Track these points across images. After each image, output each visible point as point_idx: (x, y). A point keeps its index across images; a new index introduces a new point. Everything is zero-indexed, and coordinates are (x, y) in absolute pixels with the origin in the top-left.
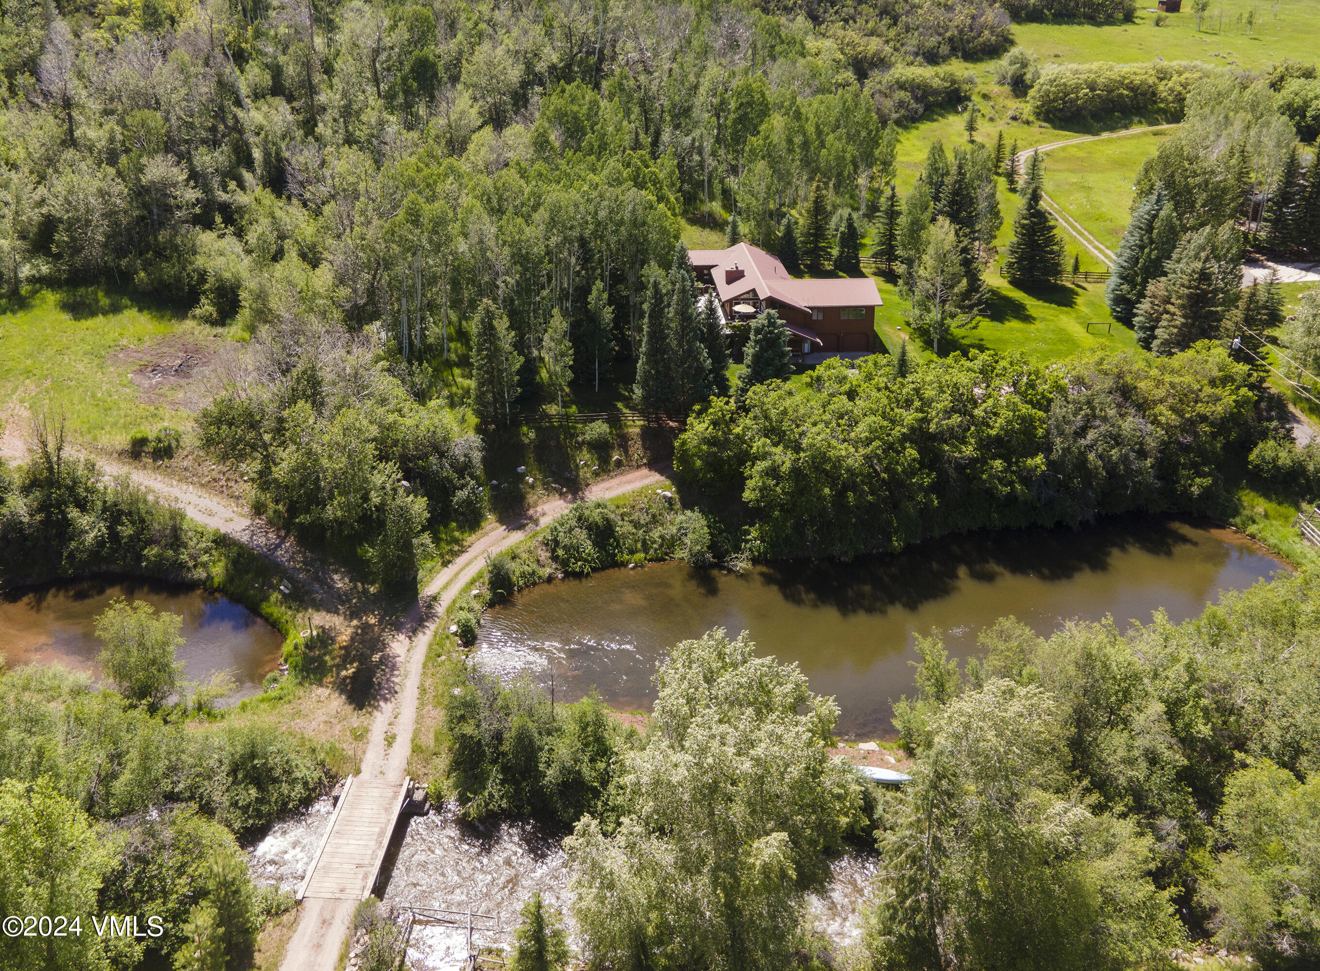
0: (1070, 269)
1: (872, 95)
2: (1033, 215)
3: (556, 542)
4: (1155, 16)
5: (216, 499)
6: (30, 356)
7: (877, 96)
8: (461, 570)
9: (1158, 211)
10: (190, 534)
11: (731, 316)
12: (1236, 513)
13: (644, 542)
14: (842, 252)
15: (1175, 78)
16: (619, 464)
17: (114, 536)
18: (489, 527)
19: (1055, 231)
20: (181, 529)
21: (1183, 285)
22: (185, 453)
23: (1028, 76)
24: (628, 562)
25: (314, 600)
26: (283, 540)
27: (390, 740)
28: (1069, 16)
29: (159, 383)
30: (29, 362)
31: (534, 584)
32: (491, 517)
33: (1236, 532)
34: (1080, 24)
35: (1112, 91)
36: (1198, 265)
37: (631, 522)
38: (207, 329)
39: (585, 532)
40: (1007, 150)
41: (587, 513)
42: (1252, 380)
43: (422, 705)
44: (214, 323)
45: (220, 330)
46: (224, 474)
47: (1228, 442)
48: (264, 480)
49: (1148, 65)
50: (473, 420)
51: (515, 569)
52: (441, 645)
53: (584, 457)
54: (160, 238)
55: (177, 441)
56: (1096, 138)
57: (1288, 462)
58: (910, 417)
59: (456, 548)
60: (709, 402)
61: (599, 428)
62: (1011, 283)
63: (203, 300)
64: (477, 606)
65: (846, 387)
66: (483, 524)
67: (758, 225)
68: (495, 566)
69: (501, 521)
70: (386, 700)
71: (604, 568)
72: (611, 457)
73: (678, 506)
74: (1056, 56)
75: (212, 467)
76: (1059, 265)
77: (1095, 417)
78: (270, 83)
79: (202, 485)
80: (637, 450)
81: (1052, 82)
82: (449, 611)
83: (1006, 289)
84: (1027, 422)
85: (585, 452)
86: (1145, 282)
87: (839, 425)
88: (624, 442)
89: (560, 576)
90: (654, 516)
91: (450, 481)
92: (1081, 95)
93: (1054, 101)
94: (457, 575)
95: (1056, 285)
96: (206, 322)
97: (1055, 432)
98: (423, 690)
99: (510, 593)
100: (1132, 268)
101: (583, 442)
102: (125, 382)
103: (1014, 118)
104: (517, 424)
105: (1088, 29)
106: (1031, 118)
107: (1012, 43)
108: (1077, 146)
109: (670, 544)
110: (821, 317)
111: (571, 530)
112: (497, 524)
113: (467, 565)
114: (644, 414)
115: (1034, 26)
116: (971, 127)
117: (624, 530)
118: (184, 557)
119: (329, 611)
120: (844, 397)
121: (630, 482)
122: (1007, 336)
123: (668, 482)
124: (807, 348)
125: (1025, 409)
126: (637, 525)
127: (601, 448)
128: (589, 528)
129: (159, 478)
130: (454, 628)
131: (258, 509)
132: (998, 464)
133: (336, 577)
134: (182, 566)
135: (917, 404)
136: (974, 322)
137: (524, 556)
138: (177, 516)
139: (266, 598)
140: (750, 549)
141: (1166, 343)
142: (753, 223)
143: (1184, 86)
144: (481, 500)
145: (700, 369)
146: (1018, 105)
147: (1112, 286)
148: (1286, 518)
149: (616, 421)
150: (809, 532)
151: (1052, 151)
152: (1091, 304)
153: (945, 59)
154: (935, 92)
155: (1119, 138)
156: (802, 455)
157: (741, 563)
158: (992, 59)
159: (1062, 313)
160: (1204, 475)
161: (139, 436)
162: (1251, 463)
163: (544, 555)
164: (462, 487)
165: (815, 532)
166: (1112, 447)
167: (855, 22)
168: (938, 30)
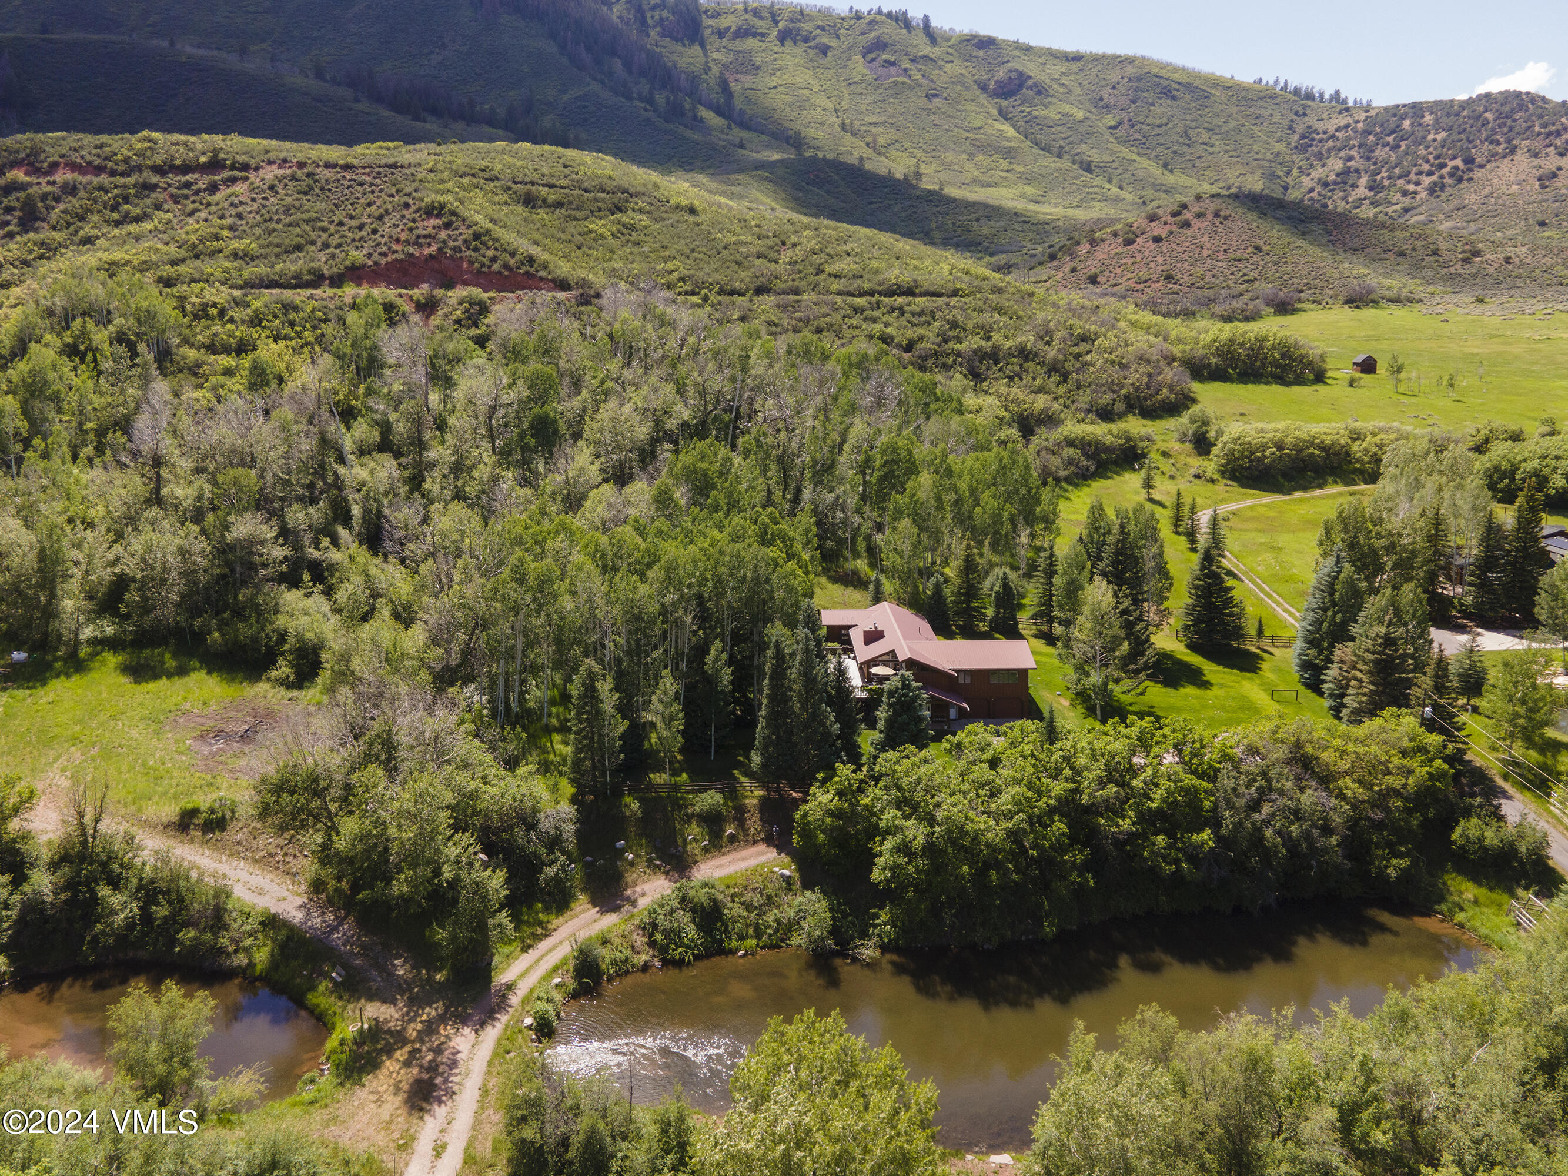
0: (1253, 632)
1: (1038, 453)
2: (1207, 576)
3: (655, 926)
4: (1348, 376)
5: (269, 876)
6: (80, 722)
7: (1043, 453)
8: (543, 956)
9: (1339, 572)
10: (234, 914)
11: (868, 678)
12: (1441, 899)
13: (757, 927)
14: (997, 613)
15: (1369, 438)
16: (733, 839)
17: (146, 916)
18: (579, 909)
19: (1234, 593)
20: (225, 910)
21: (1368, 650)
22: (240, 825)
23: (1212, 434)
24: (737, 950)
25: (370, 988)
26: (341, 921)
27: (439, 1150)
28: (1255, 376)
29: (221, 750)
30: (78, 728)
31: (627, 973)
32: (582, 897)
33: (1442, 921)
34: (1267, 383)
35: (1302, 450)
36: (1383, 630)
37: (742, 903)
38: (282, 692)
39: (688, 914)
40: (1187, 509)
41: (692, 893)
42: (1448, 752)
43: (482, 1107)
44: (289, 686)
45: (296, 693)
46: (282, 848)
47: (1426, 819)
48: (325, 854)
49: (1341, 425)
50: (567, 789)
51: (605, 955)
52: (511, 1040)
53: (694, 830)
54: (240, 596)
55: (233, 812)
56: (1288, 497)
57: (1496, 842)
58: (1058, 788)
59: (539, 931)
60: (834, 770)
61: (711, 799)
62: (1188, 647)
63: (281, 661)
64: (558, 996)
65: (989, 755)
66: (573, 905)
67: (904, 583)
68: (581, 951)
69: (594, 903)
70: (440, 1102)
71: (708, 956)
72: (724, 831)
73: (798, 886)
74: (1242, 414)
75: (269, 841)
76: (1240, 628)
77: (1271, 789)
78: (378, 439)
79: (256, 861)
80: (754, 823)
81: (1235, 440)
82: (525, 1001)
83: (1182, 653)
84: (1191, 793)
85: (694, 825)
86: (1332, 646)
87: (978, 796)
88: (740, 815)
89: (658, 964)
90: (769, 897)
91: (537, 856)
92: (1267, 453)
93: (1238, 459)
94: (538, 962)
95: (1238, 649)
96: (282, 684)
97: (1223, 804)
98: (485, 1091)
99: (597, 982)
100: (1317, 632)
101: (693, 815)
102: (183, 749)
103: (1197, 476)
104: (618, 794)
105: (1276, 389)
106: (1216, 476)
107: (1194, 401)
108: (1266, 505)
109: (787, 928)
110: (968, 681)
111: (672, 912)
112: (590, 906)
113: (551, 950)
114: (764, 785)
115: (1217, 385)
116: (1148, 485)
117: (734, 912)
118: (225, 941)
119: (384, 1001)
120: (985, 766)
121: (744, 859)
122: (1180, 704)
123: (787, 859)
124: (953, 713)
125: (1190, 780)
126: (748, 907)
127: (712, 821)
128: (693, 910)
129: (207, 853)
130: (529, 1021)
131: (317, 887)
132: (1161, 840)
133: (398, 963)
134: (222, 951)
135: (1067, 772)
136: (1140, 689)
137: (617, 941)
138: (223, 894)
139: (313, 988)
140: (879, 935)
141: (1356, 712)
142: (898, 582)
143: (1380, 447)
144: (573, 878)
145: (827, 734)
146: (1201, 463)
147: (1299, 651)
148: (1500, 906)
149: (731, 791)
150: (947, 917)
151: (1238, 510)
152: (1278, 670)
153: (1121, 416)
154: (1108, 449)
155: (1313, 498)
156: (937, 829)
157: (868, 952)
158: (1172, 416)
159: (1244, 678)
160: (1400, 856)
161: (190, 806)
162: (1454, 843)
163: (640, 940)
164: (551, 864)
165: (955, 915)
166: (1292, 823)
167: (1021, 379)
168: (1112, 387)
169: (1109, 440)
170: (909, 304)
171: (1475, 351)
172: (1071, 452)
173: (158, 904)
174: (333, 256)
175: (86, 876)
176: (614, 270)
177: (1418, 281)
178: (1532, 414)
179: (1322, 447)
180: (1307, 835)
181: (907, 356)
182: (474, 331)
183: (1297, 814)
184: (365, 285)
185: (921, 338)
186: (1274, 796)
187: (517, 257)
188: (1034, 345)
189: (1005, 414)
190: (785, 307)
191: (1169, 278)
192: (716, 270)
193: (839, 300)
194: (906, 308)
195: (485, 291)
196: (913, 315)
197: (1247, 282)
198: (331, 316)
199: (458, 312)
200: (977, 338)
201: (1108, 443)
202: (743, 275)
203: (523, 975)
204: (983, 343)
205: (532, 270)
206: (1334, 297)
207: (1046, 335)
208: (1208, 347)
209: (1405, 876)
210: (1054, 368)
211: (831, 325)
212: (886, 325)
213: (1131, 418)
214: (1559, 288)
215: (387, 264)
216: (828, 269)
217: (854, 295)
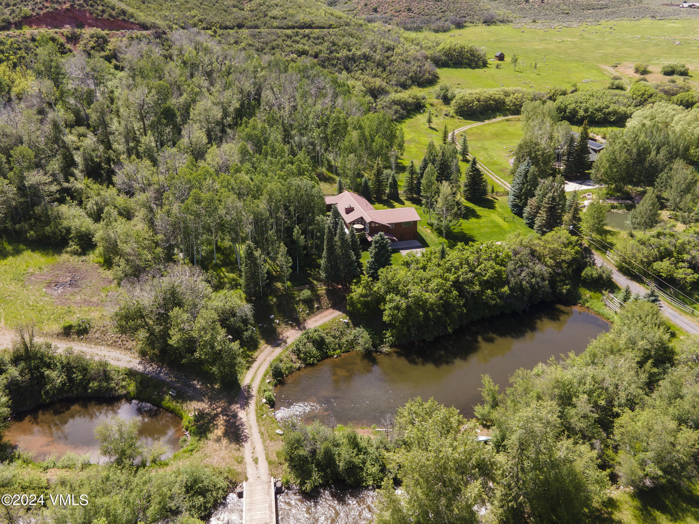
0: (490, 191)
2: (474, 171)
3: (298, 350)
4: (495, 63)
5: (118, 352)
7: (385, 108)
8: (257, 370)
9: (529, 169)
10: (113, 372)
11: (352, 230)
12: (580, 298)
13: (339, 344)
14: (391, 191)
15: (512, 95)
16: (318, 308)
17: (71, 380)
18: (263, 347)
20: (108, 371)
22: (95, 330)
23: (450, 95)
24: (333, 355)
25: (189, 396)
26: (161, 368)
27: (256, 461)
28: (460, 64)
29: (62, 292)
31: (293, 372)
32: (262, 342)
33: (581, 306)
34: (465, 68)
36: (552, 194)
37: (332, 336)
39: (311, 344)
41: (311, 335)
42: (579, 242)
43: (264, 441)
45: (84, 258)
46: (119, 338)
48: (150, 341)
49: (500, 89)
50: (244, 296)
51: (283, 366)
52: (261, 410)
53: (301, 308)
54: (36, 211)
55: (89, 324)
56: (483, 123)
57: (596, 275)
59: (250, 360)
60: (360, 277)
61: (306, 293)
62: (466, 199)
63: (70, 243)
64: (271, 387)
65: (421, 265)
66: (259, 346)
67: (351, 181)
68: (273, 367)
69: (268, 343)
70: (245, 441)
71: (323, 360)
72: (314, 306)
73: (351, 325)
74: (459, 84)
75: (112, 336)
76: (486, 190)
77: (523, 266)
78: (74, 118)
79: (109, 345)
80: (325, 301)
81: (461, 98)
82: (259, 392)
83: (465, 202)
84: (499, 273)
85: (301, 305)
86: (526, 198)
88: (318, 298)
89: (304, 366)
91: (241, 328)
92: (474, 104)
93: (463, 107)
94: (256, 373)
95: (485, 199)
96: (75, 254)
97: (510, 275)
98: (261, 433)
99: (283, 378)
100: (519, 193)
101: (300, 300)
102: (43, 294)
103: (446, 115)
104: (266, 296)
105: (469, 70)
106: (454, 115)
107: (438, 78)
108: (476, 128)
109: (352, 344)
111: (305, 344)
112: (266, 345)
113: (259, 368)
114: (326, 284)
115: (445, 69)
116: (429, 121)
117: (329, 340)
118: (113, 385)
119: (198, 401)
121: (326, 316)
123: (344, 315)
125: (497, 267)
126: (334, 337)
127: (308, 302)
128: (313, 342)
129: (84, 345)
130: (264, 400)
131: (143, 354)
132: (489, 291)
133: (195, 382)
134: (112, 389)
136: (459, 223)
137: (285, 359)
138: (104, 365)
139: (163, 399)
140: (389, 342)
141: (541, 227)
142: (349, 181)
143: (517, 100)
144: (256, 335)
145: (352, 262)
146: (447, 108)
147: (511, 200)
148: (599, 298)
149: (313, 289)
150: (413, 330)
151: (466, 130)
152: (502, 207)
153: (410, 86)
154: (410, 104)
155: (493, 123)
156: (410, 299)
157: (386, 349)
158: (431, 86)
159: (491, 212)
160: (567, 285)
161: (67, 324)
162: (582, 277)
163: (294, 358)
164: (247, 330)
165: (415, 330)
166: (532, 278)
167: (366, 70)
168: (405, 73)
169: (410, 100)
170: (311, 33)
171: (537, 47)
172: (396, 107)
173: (75, 373)
174: (13, 11)
175: (34, 366)
176: (166, 16)
177: (510, 11)
178: (566, 80)
179: (494, 100)
180: (537, 283)
181: (316, 60)
182: (103, 54)
183: (533, 275)
184: (34, 27)
185: (321, 51)
186: (525, 268)
187: (116, 11)
188: (369, 52)
189: (364, 89)
190: (255, 36)
191: (409, 10)
192: (216, 15)
193: (279, 31)
194: (310, 35)
195: (103, 30)
196: (315, 39)
197: (442, 12)
198: (22, 46)
199: (92, 43)
200: (345, 51)
201: (410, 102)
202: (229, 17)
203: (253, 380)
204: (348, 53)
205: (126, 18)
206: (479, 20)
207: (373, 48)
208: (440, 51)
209: (568, 290)
210: (379, 64)
211: (278, 45)
212: (304, 45)
213: (414, 87)
214: (563, 15)
215: (44, 14)
216: (270, 14)
217: (284, 29)
